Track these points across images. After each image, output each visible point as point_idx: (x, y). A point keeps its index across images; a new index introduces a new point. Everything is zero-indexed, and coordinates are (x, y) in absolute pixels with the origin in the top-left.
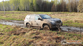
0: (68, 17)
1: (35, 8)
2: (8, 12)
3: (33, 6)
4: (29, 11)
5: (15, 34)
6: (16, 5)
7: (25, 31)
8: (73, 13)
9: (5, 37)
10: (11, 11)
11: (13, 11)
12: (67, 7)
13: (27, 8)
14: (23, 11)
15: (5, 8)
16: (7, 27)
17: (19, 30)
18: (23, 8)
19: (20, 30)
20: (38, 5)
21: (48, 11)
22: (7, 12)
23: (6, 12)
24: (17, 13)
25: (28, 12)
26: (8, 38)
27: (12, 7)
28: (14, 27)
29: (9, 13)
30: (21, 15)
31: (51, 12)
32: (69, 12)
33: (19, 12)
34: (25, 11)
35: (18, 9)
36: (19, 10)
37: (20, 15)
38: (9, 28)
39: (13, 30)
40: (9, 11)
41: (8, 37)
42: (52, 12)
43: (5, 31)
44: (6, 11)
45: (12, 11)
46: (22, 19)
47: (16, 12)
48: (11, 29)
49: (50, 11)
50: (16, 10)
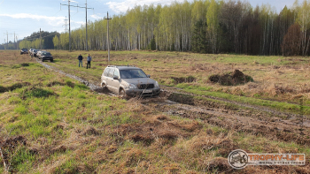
1: (213, 41)
2: (118, 55)
3: (205, 33)
4: (187, 50)
5: (136, 139)
6: (146, 31)
7: (174, 131)
9: (103, 145)
10: (129, 52)
11: (135, 52)
13: (181, 41)
14: (169, 50)
15: (112, 41)
16: (112, 108)
17: (151, 124)
18: (169, 40)
19: (157, 124)
20: (224, 29)
21: (267, 53)
22: (116, 53)
23: (112, 52)
24: (148, 57)
25: (185, 53)
26: (112, 151)
28: (136, 108)
30: (160, 64)
31: (280, 54)
33: (154, 53)
34: (173, 50)
35: (150, 43)
37: (155, 64)
38: (118, 110)
39: (129, 120)
41: (111, 146)
42: (283, 58)
43: (105, 123)
44: (113, 49)
45: (133, 52)
46: (163, 79)
47: (145, 53)
48: (124, 118)
50: (143, 49)
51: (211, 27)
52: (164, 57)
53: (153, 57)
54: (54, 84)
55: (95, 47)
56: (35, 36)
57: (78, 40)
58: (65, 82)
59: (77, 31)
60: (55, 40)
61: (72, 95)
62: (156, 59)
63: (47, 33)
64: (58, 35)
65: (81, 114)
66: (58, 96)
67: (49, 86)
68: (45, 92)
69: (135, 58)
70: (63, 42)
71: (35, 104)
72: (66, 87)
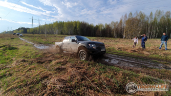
0: (111, 43)
8: (118, 40)
12: (112, 33)
13: (70, 33)
18: (67, 32)
21: (92, 36)
27: (55, 31)
29: (51, 37)
32: (114, 37)
33: (62, 35)
36: (62, 34)
40: (52, 34)
42: (96, 38)
44: (49, 34)
45: (55, 35)
49: (95, 36)
50: (59, 34)
51: (78, 29)
55: (43, 33)
56: (20, 29)
57: (36, 31)
59: (36, 28)
60: (28, 30)
61: (25, 48)
63: (25, 28)
64: (29, 29)
65: (24, 55)
70: (31, 31)
71: (8, 52)
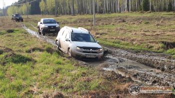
52: (158, 19)
53: (144, 19)
54: (34, 50)
58: (45, 48)
60: (42, 4)
61: (49, 61)
62: (148, 21)
65: (53, 80)
66: (36, 62)
67: (29, 52)
68: (24, 57)
69: (124, 21)
71: (12, 69)
72: (45, 53)
